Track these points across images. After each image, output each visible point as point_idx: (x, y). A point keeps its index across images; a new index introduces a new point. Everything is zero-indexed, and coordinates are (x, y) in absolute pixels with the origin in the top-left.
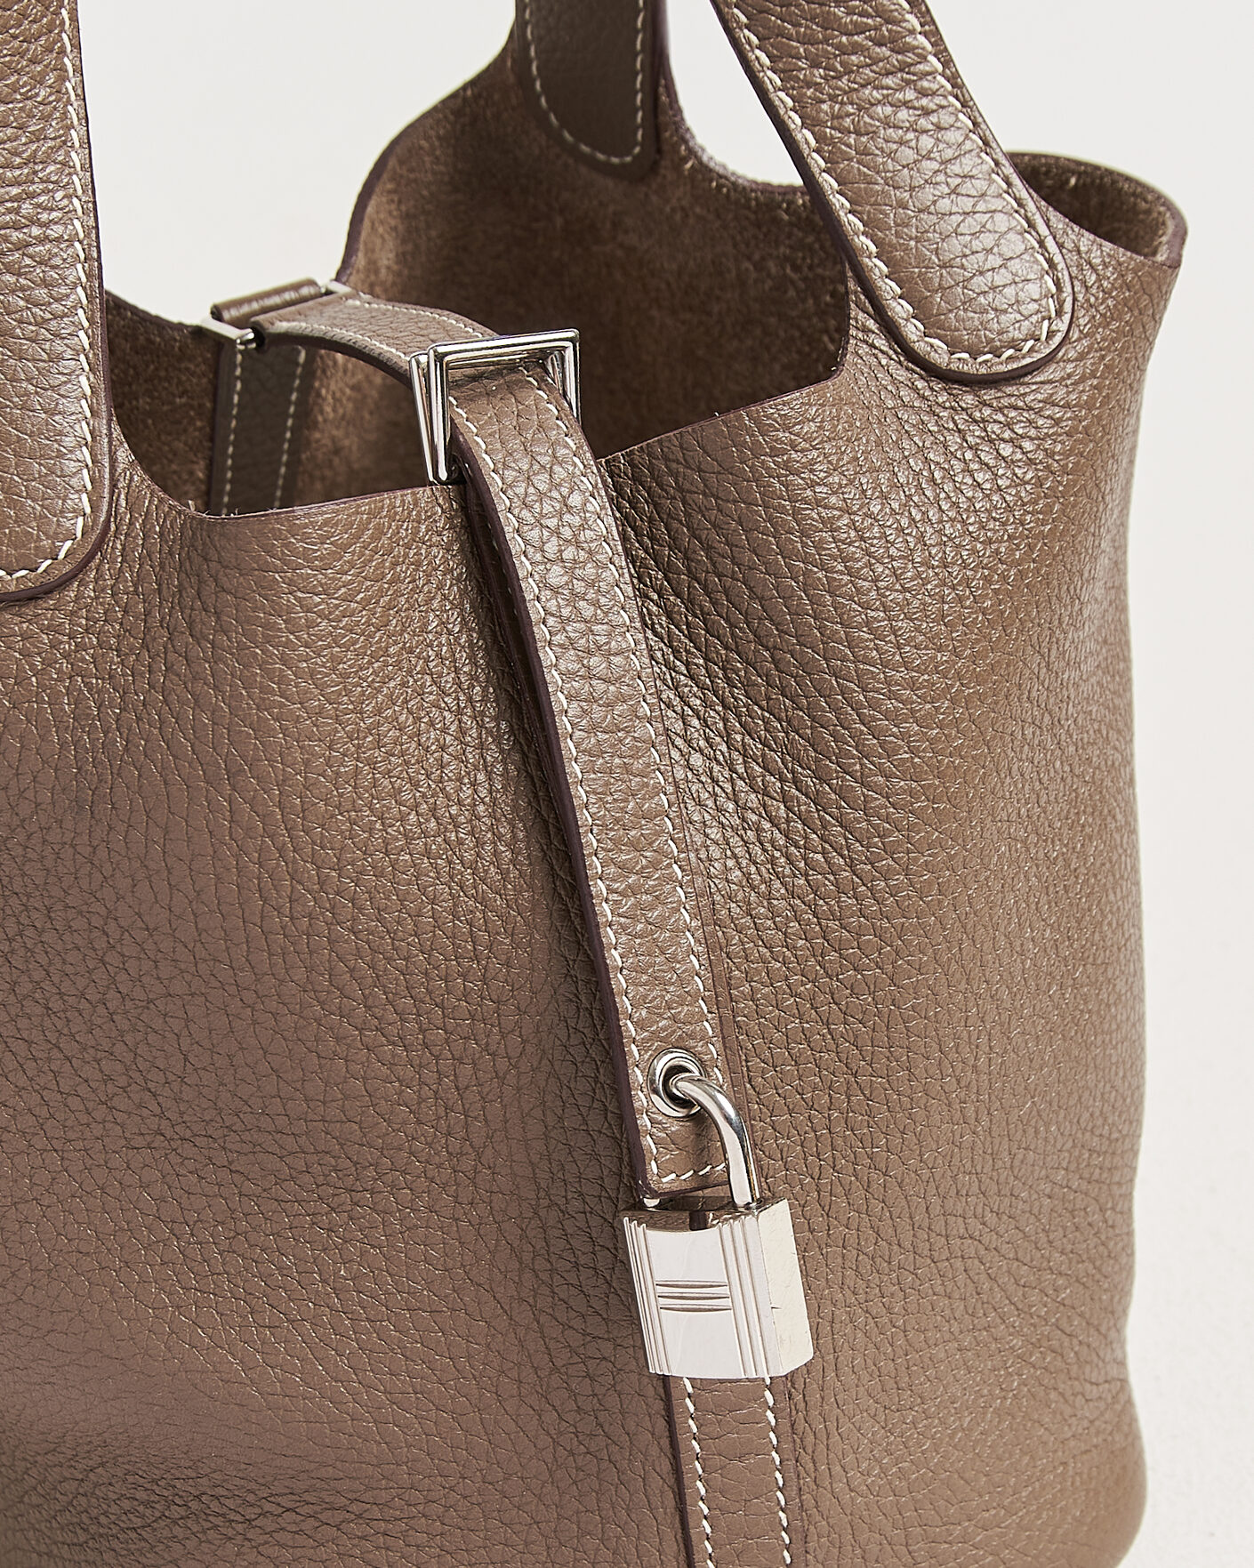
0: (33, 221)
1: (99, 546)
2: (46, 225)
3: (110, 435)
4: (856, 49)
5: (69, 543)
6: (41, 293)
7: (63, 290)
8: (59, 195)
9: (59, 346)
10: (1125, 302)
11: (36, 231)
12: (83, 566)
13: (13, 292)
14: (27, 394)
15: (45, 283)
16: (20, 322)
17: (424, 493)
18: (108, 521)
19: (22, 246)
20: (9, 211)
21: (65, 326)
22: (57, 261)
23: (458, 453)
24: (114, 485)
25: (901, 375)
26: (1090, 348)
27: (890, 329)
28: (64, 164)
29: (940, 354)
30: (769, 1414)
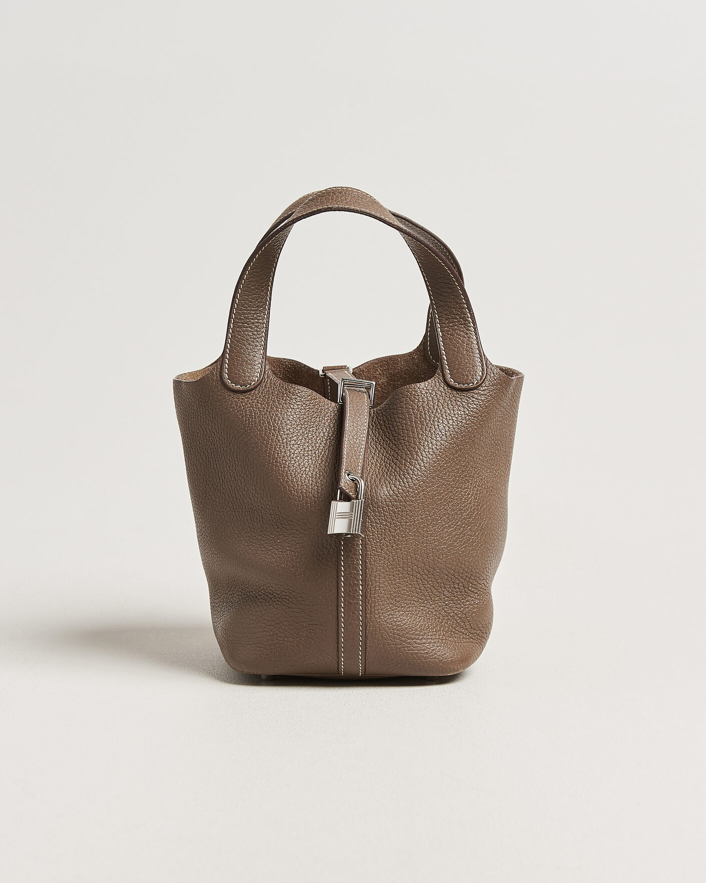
0: (256, 319)
1: (260, 384)
2: (259, 320)
3: (265, 362)
4: (456, 318)
5: (254, 382)
6: (255, 333)
7: (260, 333)
8: (262, 314)
9: (257, 344)
10: (499, 383)
11: (256, 321)
12: (256, 387)
13: (250, 332)
14: (250, 352)
15: (257, 331)
16: (251, 338)
17: (333, 404)
18: (262, 379)
19: (253, 323)
20: (251, 316)
21: (259, 340)
22: (259, 327)
23: (343, 398)
24: (265, 372)
25: (442, 385)
26: (487, 389)
27: (444, 376)
28: (264, 308)
29: (452, 382)
30: (360, 592)
